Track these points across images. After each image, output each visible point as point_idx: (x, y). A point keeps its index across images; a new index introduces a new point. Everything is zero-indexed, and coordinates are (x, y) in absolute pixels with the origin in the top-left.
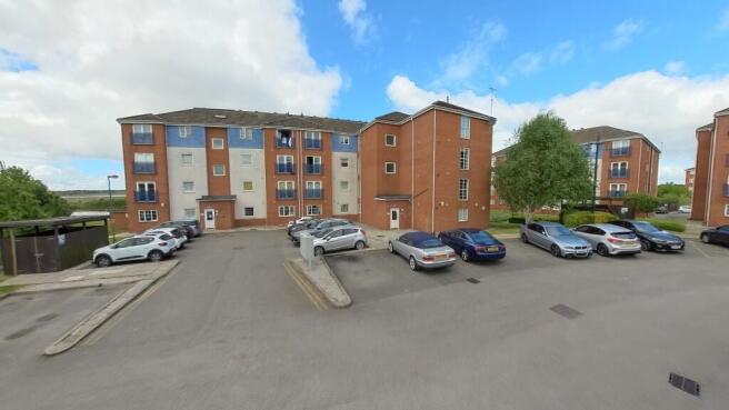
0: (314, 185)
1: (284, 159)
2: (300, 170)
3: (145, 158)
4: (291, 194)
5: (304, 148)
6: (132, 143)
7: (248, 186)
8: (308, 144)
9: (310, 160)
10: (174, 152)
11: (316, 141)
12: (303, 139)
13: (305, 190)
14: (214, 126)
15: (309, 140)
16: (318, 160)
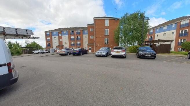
0: (79, 42)
1: (72, 37)
3: (48, 38)
4: (74, 45)
5: (76, 34)
6: (47, 36)
7: (66, 43)
8: (77, 33)
9: (78, 37)
10: (53, 37)
11: (79, 32)
12: (76, 32)
13: (77, 44)
14: (59, 31)
15: (77, 32)
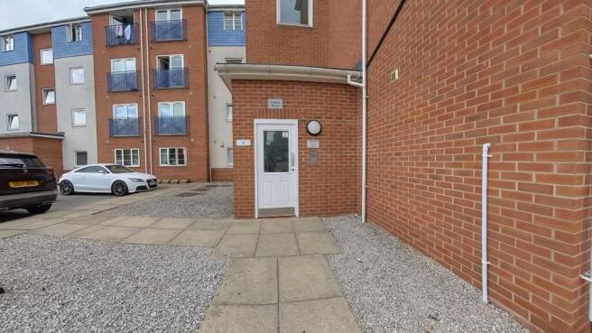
0: (171, 110)
1: (124, 66)
2: (146, 85)
4: (132, 127)
5: (154, 42)
8: (160, 34)
9: (165, 63)
11: (176, 26)
12: (151, 24)
13: (155, 119)
15: (164, 24)
16: (178, 61)
